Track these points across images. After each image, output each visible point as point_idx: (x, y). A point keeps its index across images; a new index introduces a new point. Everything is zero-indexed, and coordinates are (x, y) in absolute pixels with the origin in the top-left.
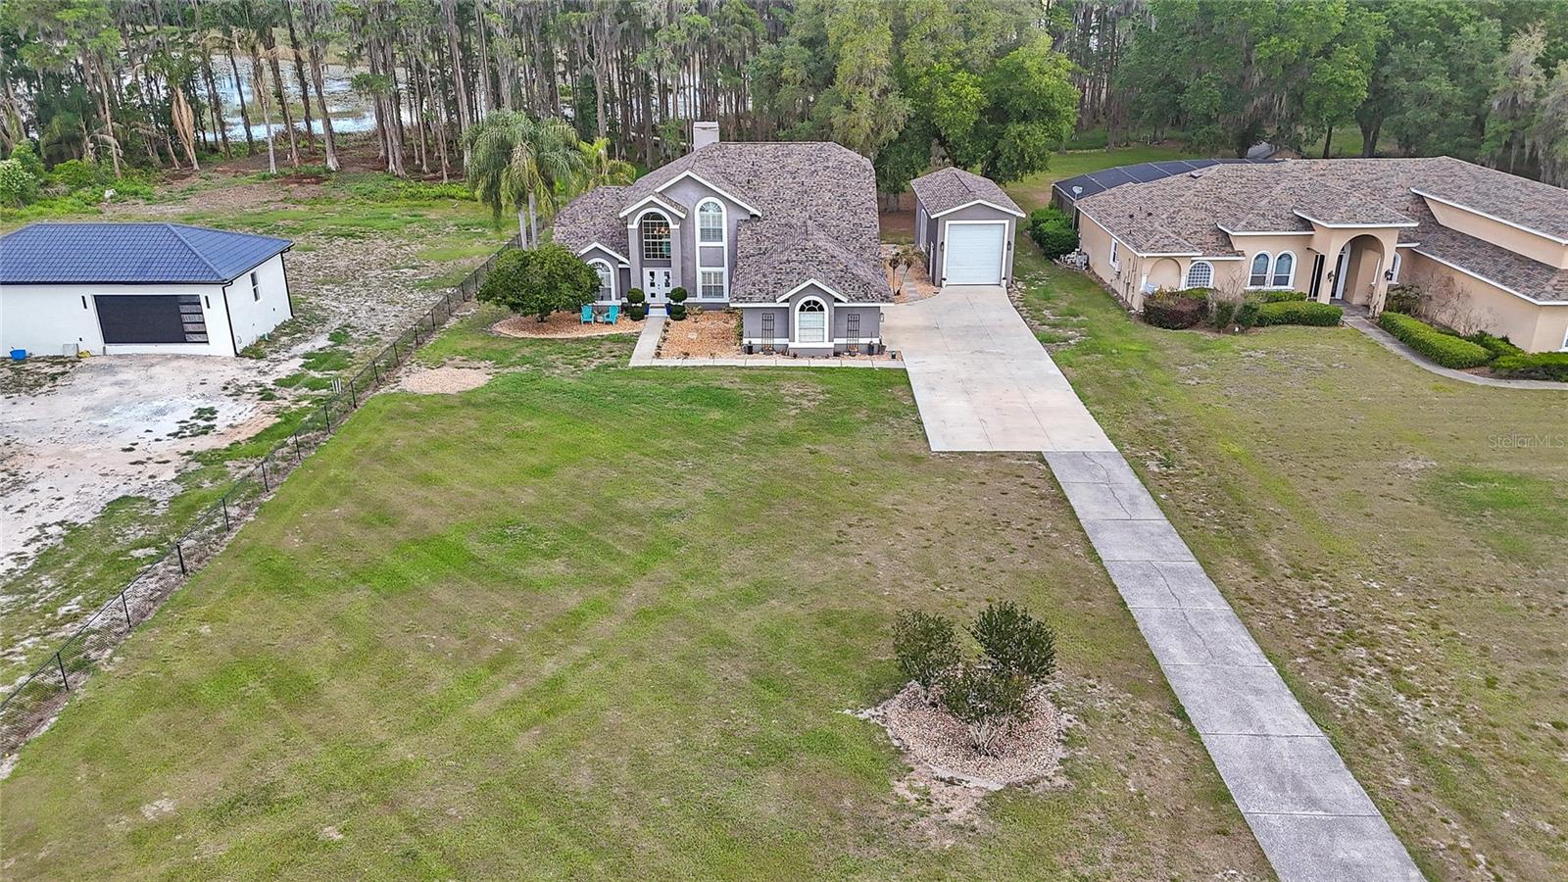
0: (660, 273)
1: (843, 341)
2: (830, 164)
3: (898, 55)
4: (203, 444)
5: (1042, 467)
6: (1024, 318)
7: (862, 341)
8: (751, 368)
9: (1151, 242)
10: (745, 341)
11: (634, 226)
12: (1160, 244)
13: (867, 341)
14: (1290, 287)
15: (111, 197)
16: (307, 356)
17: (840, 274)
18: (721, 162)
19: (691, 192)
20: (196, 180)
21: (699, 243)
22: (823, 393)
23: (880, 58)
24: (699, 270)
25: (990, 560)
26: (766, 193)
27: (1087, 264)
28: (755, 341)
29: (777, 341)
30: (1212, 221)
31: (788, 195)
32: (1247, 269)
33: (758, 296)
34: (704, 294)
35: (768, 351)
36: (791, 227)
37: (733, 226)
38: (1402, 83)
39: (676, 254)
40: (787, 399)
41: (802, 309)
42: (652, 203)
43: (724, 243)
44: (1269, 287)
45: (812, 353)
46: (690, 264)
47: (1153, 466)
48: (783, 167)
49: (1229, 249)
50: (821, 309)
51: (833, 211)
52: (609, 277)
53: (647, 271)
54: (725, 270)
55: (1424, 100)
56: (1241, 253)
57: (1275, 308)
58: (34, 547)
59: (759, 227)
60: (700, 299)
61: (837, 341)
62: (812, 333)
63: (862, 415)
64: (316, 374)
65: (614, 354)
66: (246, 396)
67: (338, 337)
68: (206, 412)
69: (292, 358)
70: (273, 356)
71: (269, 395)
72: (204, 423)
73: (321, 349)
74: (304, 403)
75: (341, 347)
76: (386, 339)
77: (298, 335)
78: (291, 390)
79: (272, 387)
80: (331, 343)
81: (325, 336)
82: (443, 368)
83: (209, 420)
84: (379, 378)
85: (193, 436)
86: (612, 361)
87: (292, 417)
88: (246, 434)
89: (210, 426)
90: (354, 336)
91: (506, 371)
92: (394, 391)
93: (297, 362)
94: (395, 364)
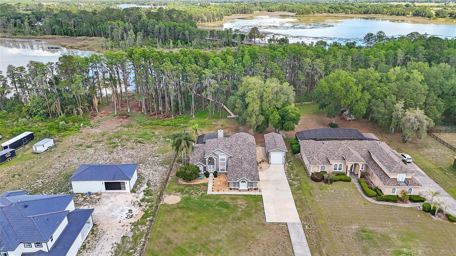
0: (212, 166)
1: (250, 187)
2: (247, 143)
3: (261, 106)
4: (133, 220)
5: (287, 227)
6: (287, 177)
7: (253, 187)
8: (231, 195)
9: (313, 162)
10: (230, 187)
11: (207, 160)
12: (314, 163)
13: (254, 187)
14: (342, 171)
15: (82, 126)
16: (144, 191)
17: (249, 174)
18: (224, 142)
19: (219, 152)
20: (98, 118)
21: (220, 161)
22: (246, 203)
23: (257, 108)
24: (220, 166)
25: (275, 253)
26: (234, 150)
27: (302, 157)
28: (232, 187)
29: (236, 187)
30: (326, 155)
31: (238, 151)
32: (333, 167)
33: (233, 179)
34: (221, 171)
35: (234, 189)
36: (239, 159)
37: (227, 158)
38: (374, 108)
39: (215, 163)
40: (239, 206)
41: (241, 182)
42: (211, 156)
43: (225, 161)
44: (338, 170)
45: (243, 190)
46: (218, 165)
47: (306, 226)
48: (237, 144)
49: (329, 163)
50: (245, 182)
51: (247, 155)
52: (201, 168)
53: (209, 166)
54: (225, 166)
55: (379, 112)
56: (331, 164)
57: (338, 177)
58: (113, 249)
59: (232, 159)
60: (220, 172)
61: (248, 187)
62: (243, 186)
63: (253, 211)
64: (147, 197)
65: (204, 190)
66: (136, 205)
67: (148, 184)
68: (130, 211)
69: (141, 192)
70: (137, 192)
71: (140, 205)
72: (131, 214)
73: (146, 189)
74: (147, 207)
75: (150, 188)
76: (158, 185)
77: (140, 184)
78: (144, 203)
79: (140, 202)
80: (147, 187)
81: (146, 184)
82: (171, 195)
83: (131, 213)
84: (160, 199)
85: (130, 218)
86: (204, 192)
87: (146, 212)
88: (139, 217)
89: (132, 215)
90: (151, 184)
91: (184, 196)
92: (163, 203)
93: (143, 193)
94: (161, 194)
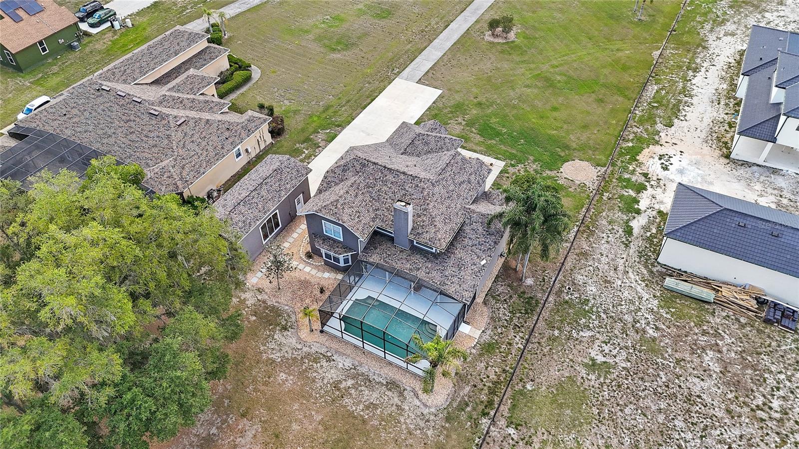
64: (632, 193)
65: (507, 175)
66: (655, 178)
67: (629, 231)
68: (665, 168)
69: (645, 211)
70: (654, 213)
71: (646, 177)
72: (662, 161)
73: (634, 218)
74: (631, 168)
75: (625, 218)
76: (604, 222)
77: (648, 234)
78: (639, 181)
79: (647, 184)
80: (631, 224)
81: (636, 231)
82: (579, 183)
83: (663, 163)
84: (604, 182)
85: (664, 155)
86: (511, 170)
87: (634, 159)
88: (646, 152)
89: (660, 159)
90: (621, 230)
91: (553, 174)
92: (599, 168)
93: (643, 205)
94: (600, 191)
